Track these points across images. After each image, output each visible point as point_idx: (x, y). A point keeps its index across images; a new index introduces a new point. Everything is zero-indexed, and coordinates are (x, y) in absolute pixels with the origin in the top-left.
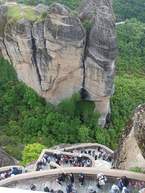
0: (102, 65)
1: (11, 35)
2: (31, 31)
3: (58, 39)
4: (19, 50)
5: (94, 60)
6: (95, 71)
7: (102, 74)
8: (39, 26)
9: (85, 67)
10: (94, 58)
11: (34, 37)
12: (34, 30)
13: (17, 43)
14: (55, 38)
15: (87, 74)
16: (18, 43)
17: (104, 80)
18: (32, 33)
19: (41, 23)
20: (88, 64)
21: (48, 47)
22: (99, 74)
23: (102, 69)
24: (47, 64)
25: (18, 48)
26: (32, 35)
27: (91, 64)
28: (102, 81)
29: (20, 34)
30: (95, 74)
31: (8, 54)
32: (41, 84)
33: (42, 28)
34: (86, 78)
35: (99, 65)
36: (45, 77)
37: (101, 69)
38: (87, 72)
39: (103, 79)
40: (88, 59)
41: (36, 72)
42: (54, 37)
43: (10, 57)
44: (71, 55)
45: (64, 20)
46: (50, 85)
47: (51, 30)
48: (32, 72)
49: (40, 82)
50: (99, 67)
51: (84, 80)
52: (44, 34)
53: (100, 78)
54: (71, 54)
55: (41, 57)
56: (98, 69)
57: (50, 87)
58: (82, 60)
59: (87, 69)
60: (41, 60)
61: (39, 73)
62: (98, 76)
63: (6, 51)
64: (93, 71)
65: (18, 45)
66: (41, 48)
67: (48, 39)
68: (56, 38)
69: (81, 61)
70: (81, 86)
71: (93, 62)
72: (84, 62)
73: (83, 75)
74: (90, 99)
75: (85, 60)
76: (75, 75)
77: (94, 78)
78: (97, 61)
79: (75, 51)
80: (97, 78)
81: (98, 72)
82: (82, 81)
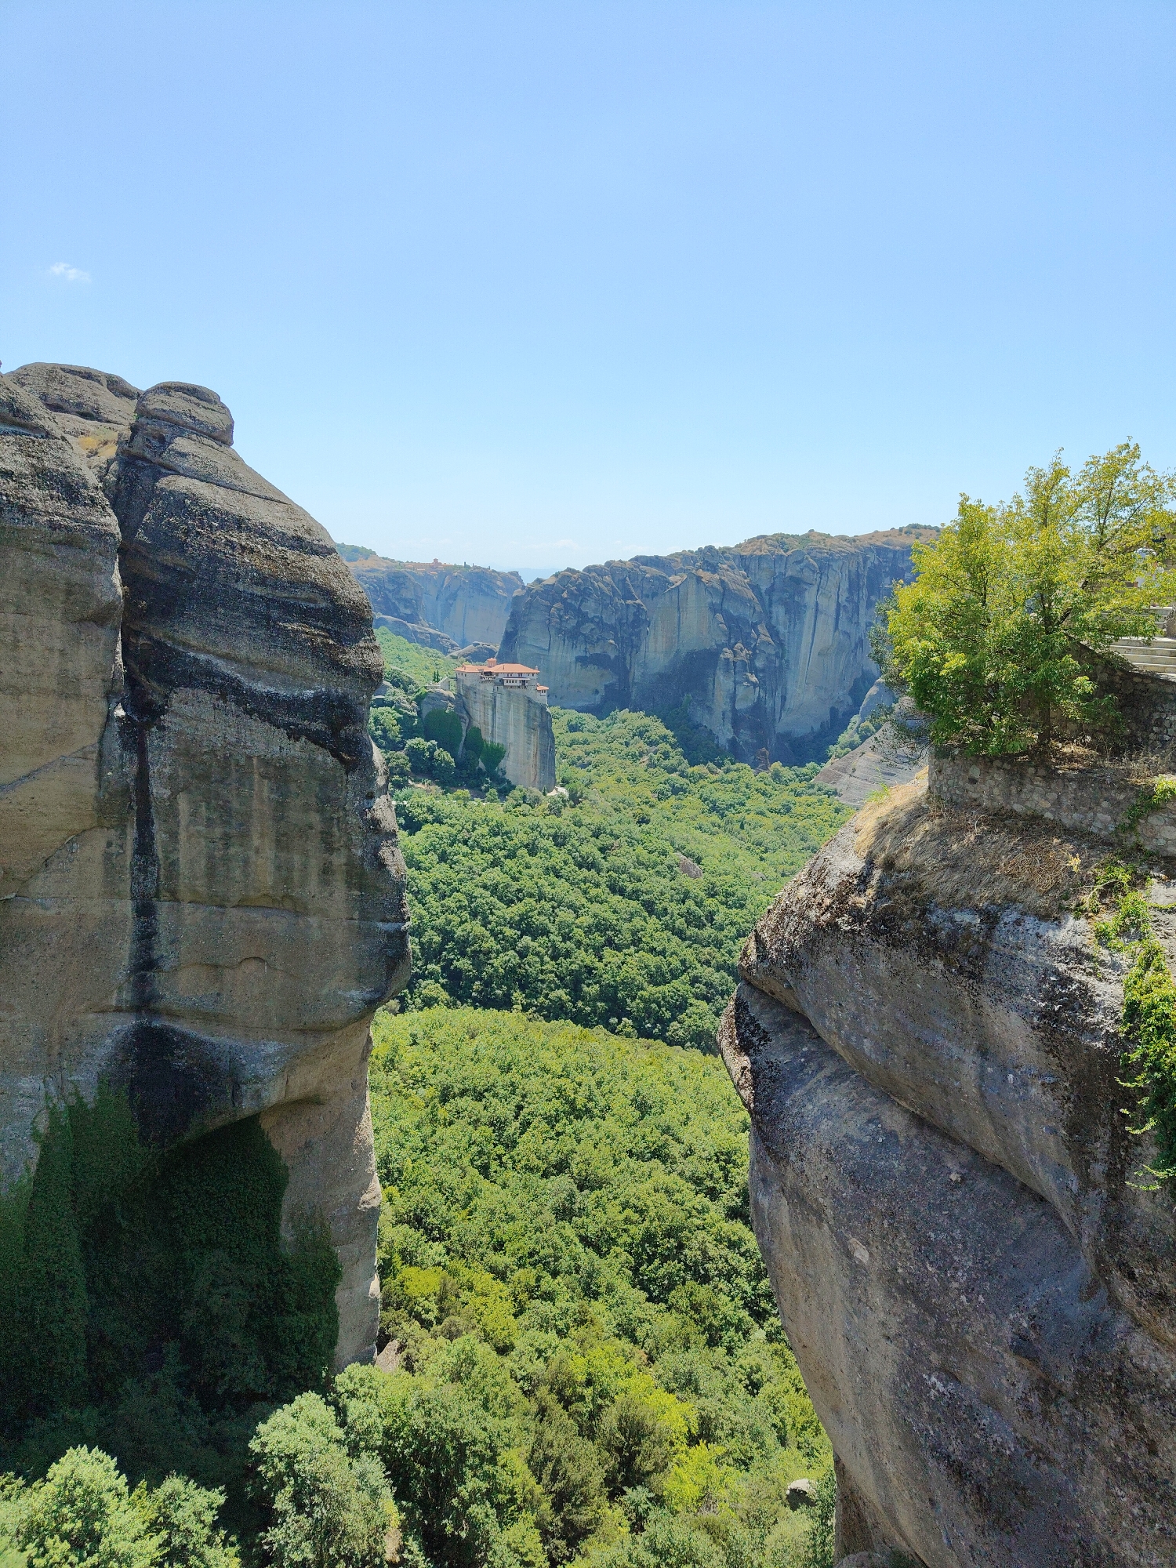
0: (317, 726)
5: (238, 703)
6: (255, 804)
7: (321, 811)
9: (159, 790)
10: (236, 690)
17: (338, 859)
20: (187, 754)
22: (297, 818)
23: (322, 755)
27: (213, 752)
28: (326, 871)
30: (256, 828)
34: (163, 910)
35: (294, 734)
37: (312, 763)
38: (174, 836)
39: (330, 849)
40: (187, 710)
44: (15, 690)
50: (296, 749)
51: (146, 936)
53: (305, 853)
54: (16, 680)
56: (279, 772)
58: (119, 737)
59: (172, 812)
62: (282, 842)
64: (235, 805)
69: (115, 745)
70: (118, 1010)
71: (232, 719)
72: (142, 751)
73: (126, 887)
74: (236, 1097)
75: (154, 729)
76: (41, 912)
77: (247, 876)
78: (264, 708)
79: (62, 652)
80: (278, 868)
81: (280, 807)
82: (126, 954)
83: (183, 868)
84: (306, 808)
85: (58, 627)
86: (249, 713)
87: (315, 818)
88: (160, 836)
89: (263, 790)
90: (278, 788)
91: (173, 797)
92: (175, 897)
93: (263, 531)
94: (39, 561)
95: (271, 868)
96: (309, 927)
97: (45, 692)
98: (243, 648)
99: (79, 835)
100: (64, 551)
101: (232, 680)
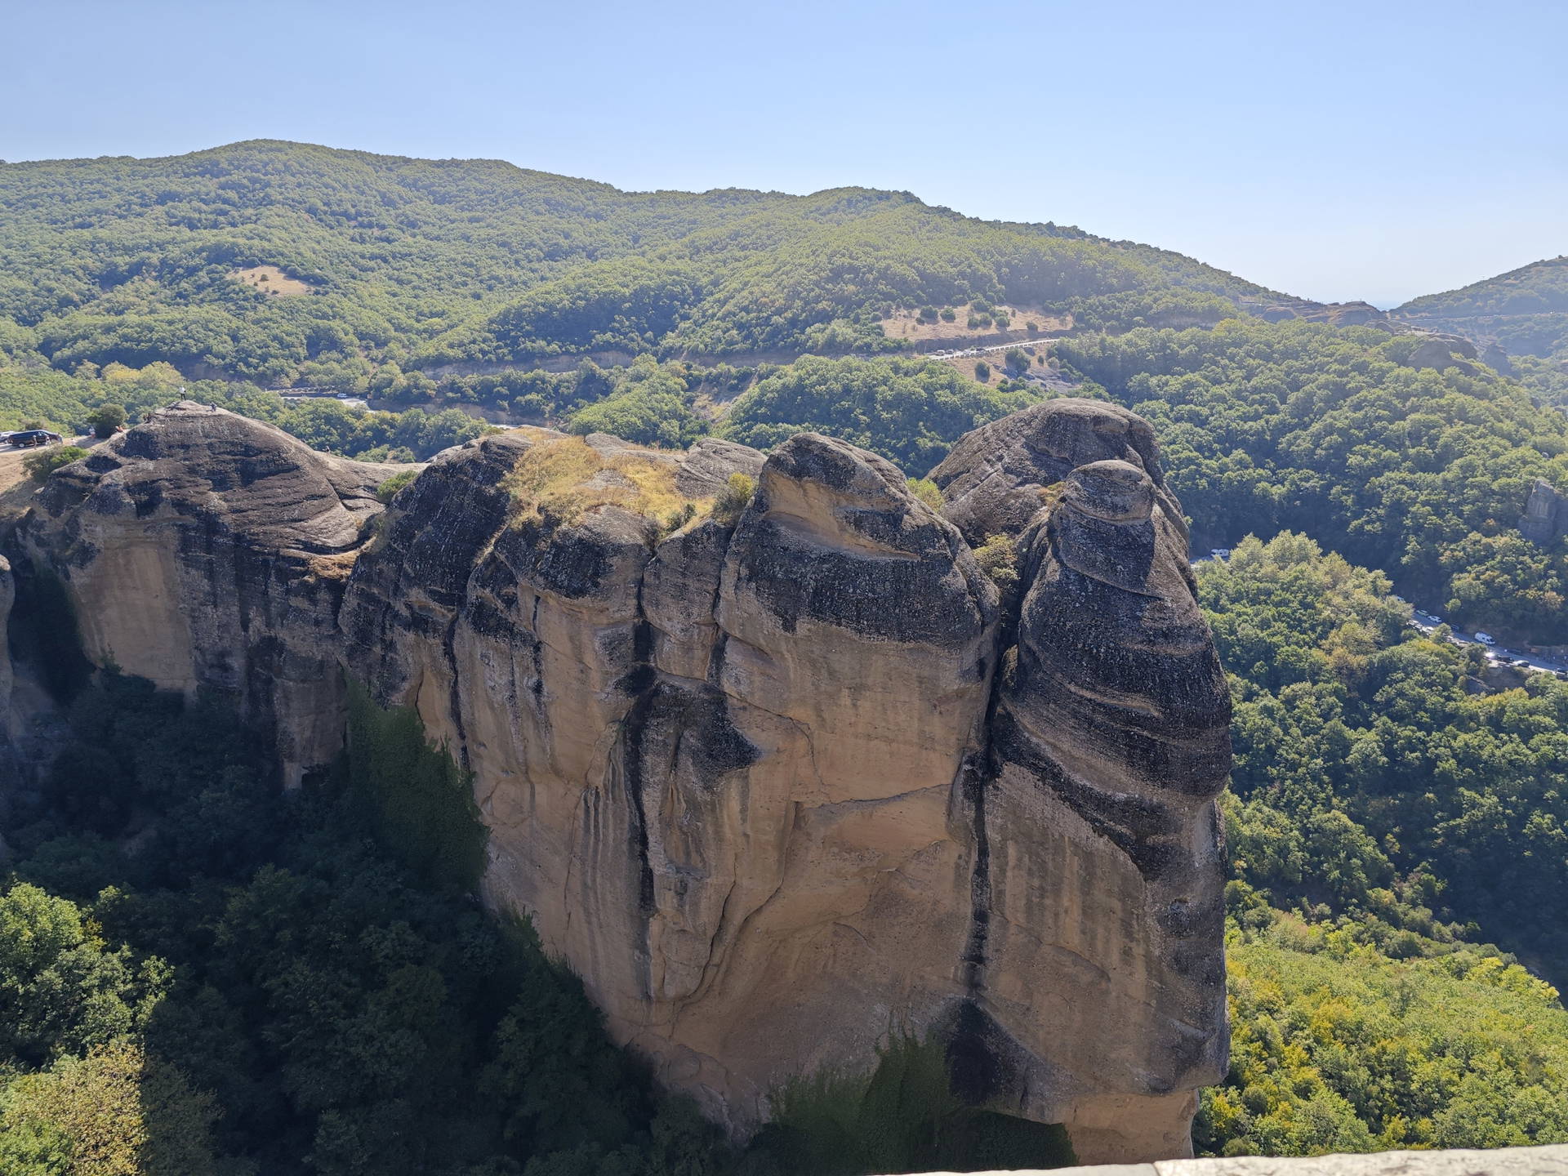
0: (1122, 829)
1: (510, 601)
2: (641, 583)
3: (807, 633)
4: (538, 689)
5: (1055, 788)
6: (1067, 873)
7: (1124, 902)
8: (694, 556)
9: (992, 835)
10: (1056, 776)
11: (650, 613)
12: (657, 576)
13: (537, 648)
14: (789, 626)
15: (1001, 887)
16: (545, 650)
17: (1138, 948)
18: (646, 590)
19: (709, 538)
20: (1015, 810)
21: (738, 681)
22: (1100, 897)
23: (1123, 856)
24: (713, 793)
25: (535, 679)
26: (644, 603)
27: (1033, 819)
28: (1127, 953)
29: (567, 596)
30: (1066, 892)
31: (456, 714)
32: (642, 947)
33: (709, 568)
34: (994, 923)
35: (1101, 831)
36: (685, 888)
37: (1114, 860)
38: (1003, 871)
39: (1129, 935)
40: (1014, 780)
41: (625, 847)
42: (785, 620)
43: (463, 737)
45: (856, 525)
46: (716, 960)
47: (772, 579)
48: (596, 851)
49: (644, 926)
50: (1102, 844)
51: (980, 937)
52: (722, 603)
53: (1108, 930)
54: (888, 733)
55: (677, 748)
56: (1088, 857)
57: (711, 972)
58: (964, 785)
59: (1002, 853)
60: (674, 765)
61: (644, 857)
62: (1087, 911)
63: (446, 696)
64: (1050, 865)
65: (536, 661)
66: (687, 687)
67: (742, 631)
68: (794, 629)
69: (959, 793)
70: (955, 981)
71: (1049, 800)
72: (979, 802)
73: (968, 894)
75: (990, 787)
76: (910, 888)
77: (1057, 927)
78: (1077, 799)
79: (921, 719)
80: (1084, 932)
81: (1087, 884)
82: (964, 945)
83: (1008, 899)
84: (1109, 893)
85: (916, 702)
86: (1065, 799)
87: (1116, 904)
88: (992, 869)
89: (1074, 864)
90: (1086, 868)
91: (1003, 843)
92: (1003, 916)
95: (1078, 929)
97: (910, 743)
99: (940, 843)
101: (1054, 766)
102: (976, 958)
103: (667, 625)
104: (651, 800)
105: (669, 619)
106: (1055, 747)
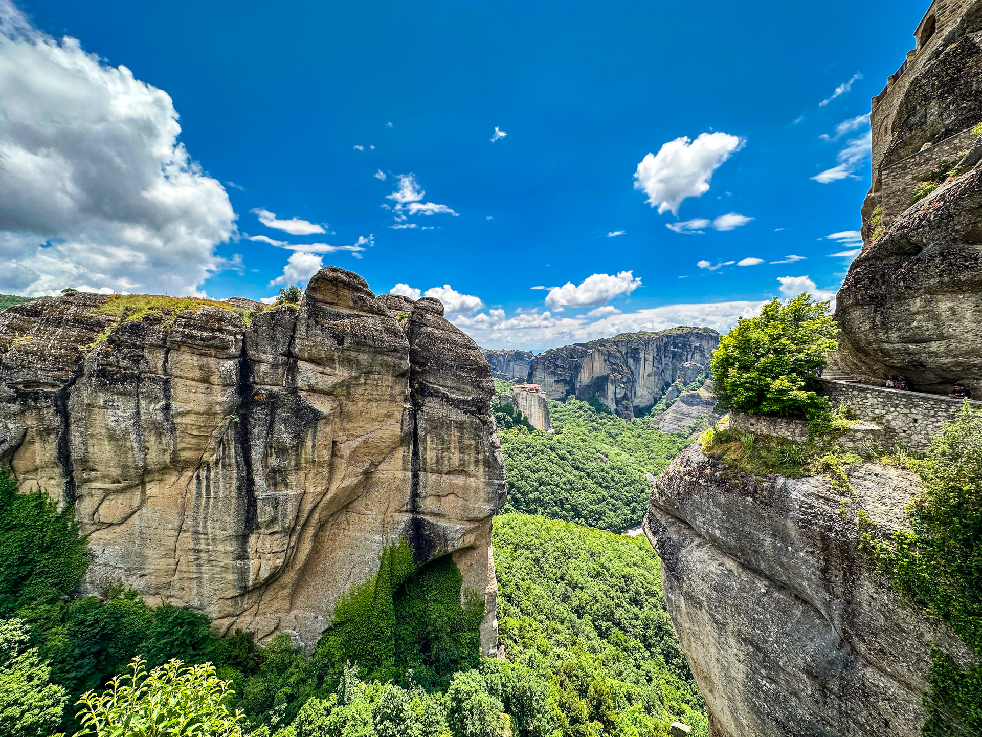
0: (473, 409)
4: (167, 408)
5: (447, 402)
6: (453, 437)
7: (475, 439)
9: (421, 433)
10: (447, 397)
12: (255, 331)
13: (167, 382)
14: (340, 343)
15: (425, 456)
16: (174, 381)
17: (481, 457)
18: (248, 340)
20: (429, 420)
21: (309, 378)
22: (467, 442)
23: (474, 420)
24: (299, 438)
25: (163, 402)
26: (248, 347)
27: (438, 419)
30: (452, 446)
32: (243, 556)
33: (287, 325)
34: (421, 474)
35: (466, 413)
36: (278, 502)
37: (472, 423)
38: (425, 449)
39: (478, 453)
40: (430, 405)
42: (338, 340)
43: (69, 473)
44: (377, 400)
45: (363, 301)
46: (292, 544)
48: (207, 506)
49: (245, 542)
50: (466, 418)
51: (416, 485)
52: (297, 341)
53: (469, 455)
54: (377, 397)
55: (273, 420)
56: (461, 426)
57: (289, 552)
58: (408, 415)
59: (425, 441)
60: (271, 430)
61: (250, 493)
62: (462, 451)
63: (53, 446)
64: (446, 438)
65: (165, 391)
66: (275, 389)
67: (309, 353)
68: (343, 344)
69: (406, 419)
70: (406, 511)
71: (445, 407)
72: (415, 419)
73: (409, 467)
74: (446, 546)
75: (420, 412)
76: (382, 476)
77: (449, 463)
78: (456, 404)
79: (392, 387)
80: (460, 460)
81: (461, 438)
82: (409, 491)
83: (428, 460)
84: (470, 439)
85: (390, 379)
86: (451, 405)
87: (473, 442)
88: (421, 449)
89: (455, 432)
90: (460, 432)
91: (425, 436)
92: (425, 470)
93: (454, 343)
94: (385, 358)
95: (457, 460)
96: (471, 481)
97: (386, 400)
98: (449, 383)
99: (394, 449)
100: (393, 353)
101: (444, 394)
102: (415, 495)
103: (263, 357)
104: (256, 454)
105: (264, 353)
106: (443, 386)
